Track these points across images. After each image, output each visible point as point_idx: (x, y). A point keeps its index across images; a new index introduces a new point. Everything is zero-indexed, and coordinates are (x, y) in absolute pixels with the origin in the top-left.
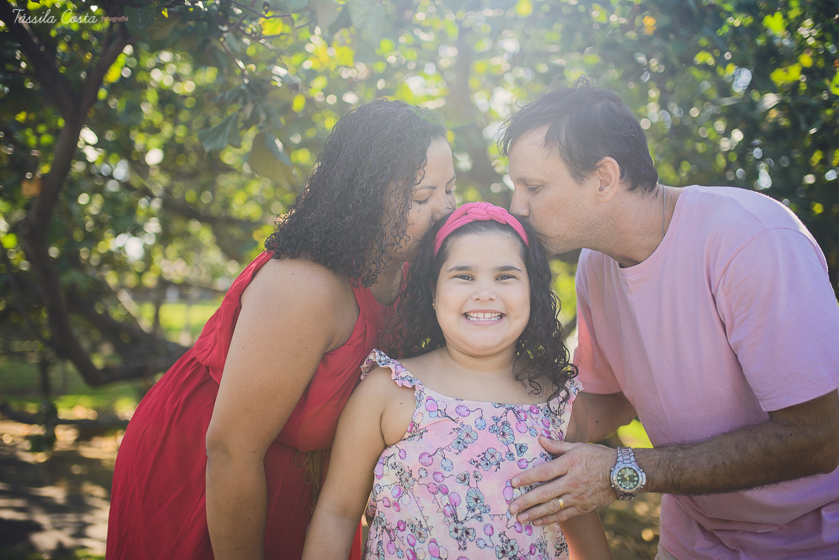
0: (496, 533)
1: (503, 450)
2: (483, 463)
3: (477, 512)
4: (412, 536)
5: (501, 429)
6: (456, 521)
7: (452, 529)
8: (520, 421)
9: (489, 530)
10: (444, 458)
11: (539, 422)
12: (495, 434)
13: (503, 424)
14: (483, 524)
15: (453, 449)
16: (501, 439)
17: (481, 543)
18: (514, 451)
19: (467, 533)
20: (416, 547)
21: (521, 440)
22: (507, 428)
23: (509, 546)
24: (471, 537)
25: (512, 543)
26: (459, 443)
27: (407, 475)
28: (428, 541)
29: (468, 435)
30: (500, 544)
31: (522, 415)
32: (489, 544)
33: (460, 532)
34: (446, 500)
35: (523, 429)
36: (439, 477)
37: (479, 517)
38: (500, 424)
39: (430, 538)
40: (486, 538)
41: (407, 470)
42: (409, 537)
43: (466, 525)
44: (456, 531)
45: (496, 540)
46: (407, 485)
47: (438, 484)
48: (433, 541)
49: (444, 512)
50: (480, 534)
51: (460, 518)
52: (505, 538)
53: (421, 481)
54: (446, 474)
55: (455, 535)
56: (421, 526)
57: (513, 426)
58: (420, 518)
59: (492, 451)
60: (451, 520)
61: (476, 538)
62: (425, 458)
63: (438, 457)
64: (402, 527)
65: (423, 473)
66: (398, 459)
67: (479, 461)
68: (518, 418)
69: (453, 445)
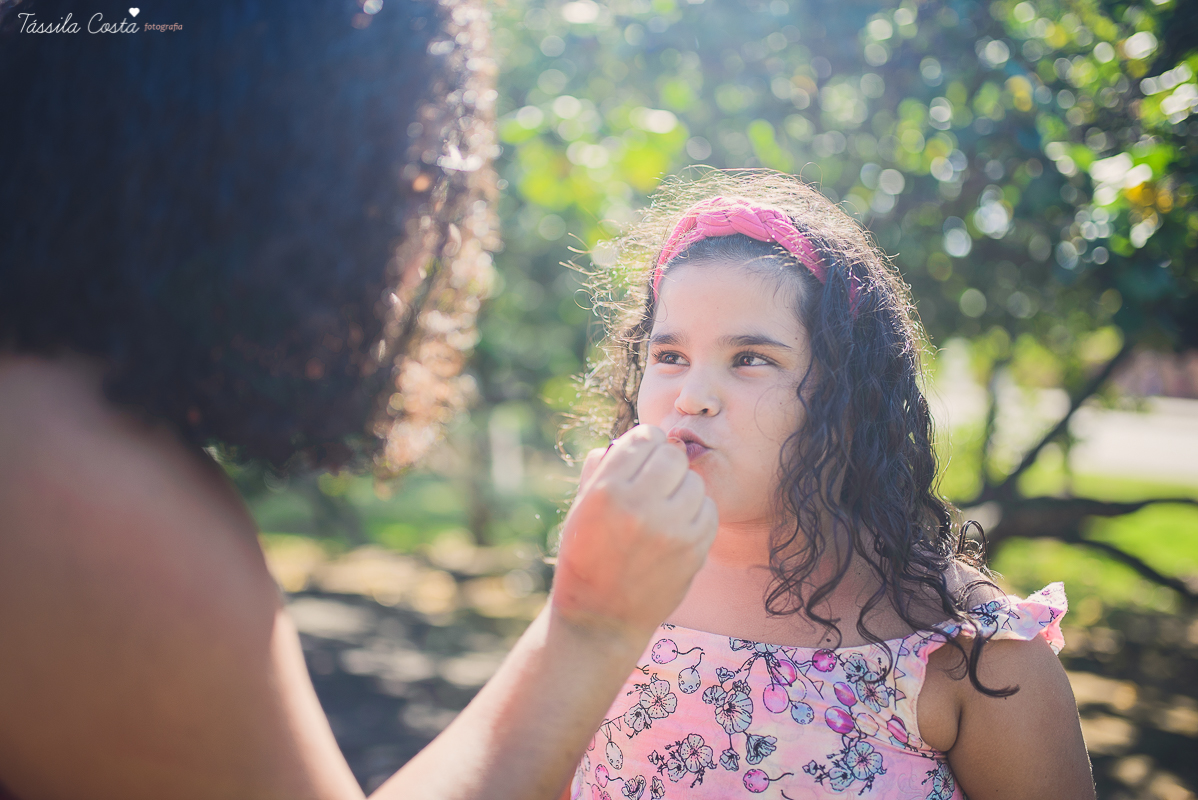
5: (727, 697)
8: (776, 681)
12: (712, 707)
13: (735, 686)
15: (625, 727)
22: (742, 696)
26: (638, 715)
29: (658, 700)
38: (728, 685)
68: (774, 677)
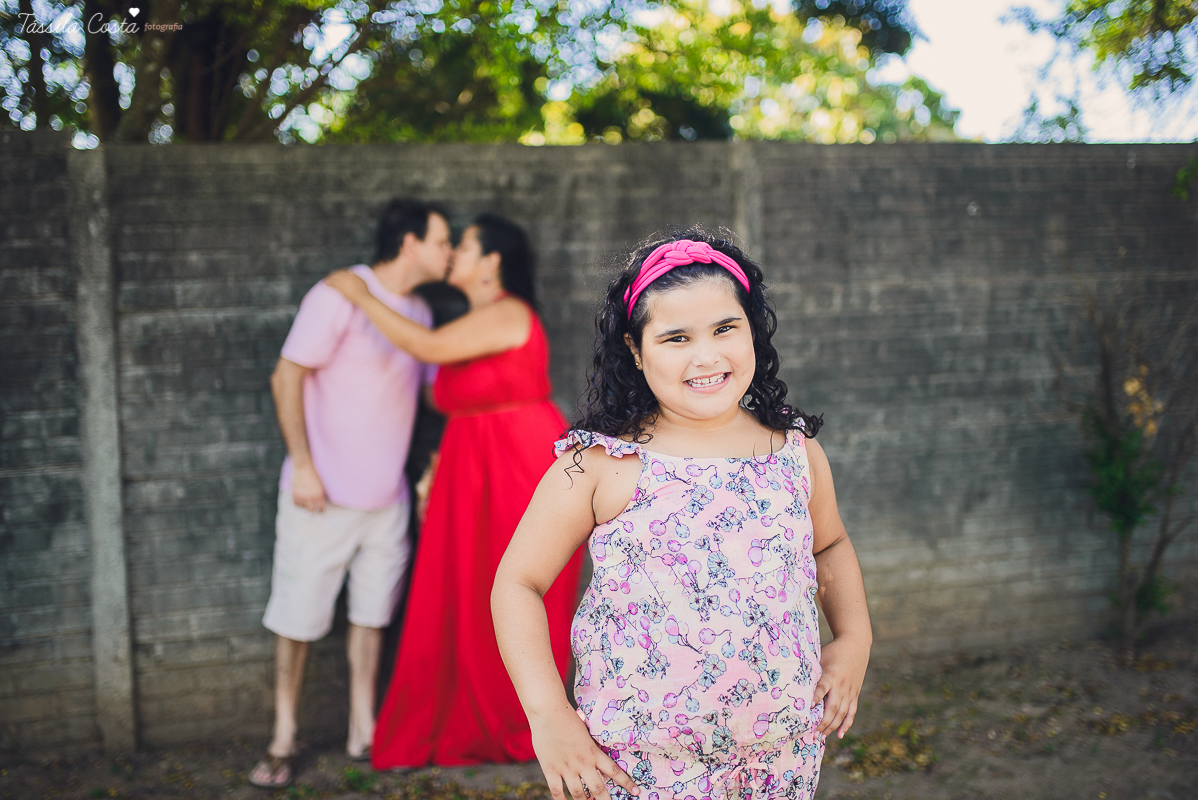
0: (743, 598)
1: (743, 508)
2: (723, 524)
3: (721, 577)
4: (645, 618)
6: (697, 591)
7: (693, 600)
9: (734, 596)
10: (679, 524)
11: (780, 473)
14: (727, 589)
16: (740, 496)
17: (726, 611)
18: (755, 507)
19: (710, 601)
20: (650, 631)
21: (761, 496)
23: (759, 613)
24: (714, 605)
25: (762, 609)
27: (636, 550)
28: (665, 619)
30: (748, 610)
31: (760, 467)
32: (736, 611)
33: (701, 602)
34: (685, 568)
35: (763, 483)
36: (675, 546)
37: (723, 583)
39: (667, 615)
40: (732, 605)
41: (636, 544)
42: (642, 620)
43: (709, 593)
44: (697, 601)
45: (743, 606)
46: (636, 561)
47: (674, 554)
48: (672, 618)
49: (683, 583)
50: (725, 600)
51: (701, 586)
52: (753, 603)
53: (655, 553)
54: (682, 541)
55: (697, 606)
56: (656, 604)
57: (752, 482)
58: (654, 594)
59: (730, 510)
60: (691, 590)
61: (720, 606)
62: (657, 527)
63: (671, 524)
64: (633, 611)
65: (655, 544)
66: (623, 534)
67: (718, 522)
69: (687, 508)
